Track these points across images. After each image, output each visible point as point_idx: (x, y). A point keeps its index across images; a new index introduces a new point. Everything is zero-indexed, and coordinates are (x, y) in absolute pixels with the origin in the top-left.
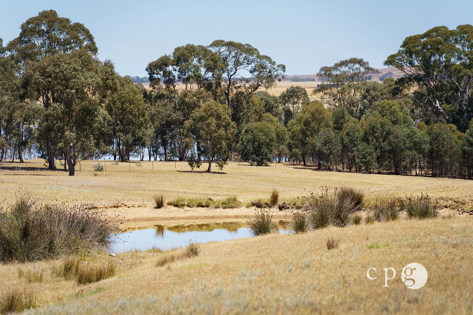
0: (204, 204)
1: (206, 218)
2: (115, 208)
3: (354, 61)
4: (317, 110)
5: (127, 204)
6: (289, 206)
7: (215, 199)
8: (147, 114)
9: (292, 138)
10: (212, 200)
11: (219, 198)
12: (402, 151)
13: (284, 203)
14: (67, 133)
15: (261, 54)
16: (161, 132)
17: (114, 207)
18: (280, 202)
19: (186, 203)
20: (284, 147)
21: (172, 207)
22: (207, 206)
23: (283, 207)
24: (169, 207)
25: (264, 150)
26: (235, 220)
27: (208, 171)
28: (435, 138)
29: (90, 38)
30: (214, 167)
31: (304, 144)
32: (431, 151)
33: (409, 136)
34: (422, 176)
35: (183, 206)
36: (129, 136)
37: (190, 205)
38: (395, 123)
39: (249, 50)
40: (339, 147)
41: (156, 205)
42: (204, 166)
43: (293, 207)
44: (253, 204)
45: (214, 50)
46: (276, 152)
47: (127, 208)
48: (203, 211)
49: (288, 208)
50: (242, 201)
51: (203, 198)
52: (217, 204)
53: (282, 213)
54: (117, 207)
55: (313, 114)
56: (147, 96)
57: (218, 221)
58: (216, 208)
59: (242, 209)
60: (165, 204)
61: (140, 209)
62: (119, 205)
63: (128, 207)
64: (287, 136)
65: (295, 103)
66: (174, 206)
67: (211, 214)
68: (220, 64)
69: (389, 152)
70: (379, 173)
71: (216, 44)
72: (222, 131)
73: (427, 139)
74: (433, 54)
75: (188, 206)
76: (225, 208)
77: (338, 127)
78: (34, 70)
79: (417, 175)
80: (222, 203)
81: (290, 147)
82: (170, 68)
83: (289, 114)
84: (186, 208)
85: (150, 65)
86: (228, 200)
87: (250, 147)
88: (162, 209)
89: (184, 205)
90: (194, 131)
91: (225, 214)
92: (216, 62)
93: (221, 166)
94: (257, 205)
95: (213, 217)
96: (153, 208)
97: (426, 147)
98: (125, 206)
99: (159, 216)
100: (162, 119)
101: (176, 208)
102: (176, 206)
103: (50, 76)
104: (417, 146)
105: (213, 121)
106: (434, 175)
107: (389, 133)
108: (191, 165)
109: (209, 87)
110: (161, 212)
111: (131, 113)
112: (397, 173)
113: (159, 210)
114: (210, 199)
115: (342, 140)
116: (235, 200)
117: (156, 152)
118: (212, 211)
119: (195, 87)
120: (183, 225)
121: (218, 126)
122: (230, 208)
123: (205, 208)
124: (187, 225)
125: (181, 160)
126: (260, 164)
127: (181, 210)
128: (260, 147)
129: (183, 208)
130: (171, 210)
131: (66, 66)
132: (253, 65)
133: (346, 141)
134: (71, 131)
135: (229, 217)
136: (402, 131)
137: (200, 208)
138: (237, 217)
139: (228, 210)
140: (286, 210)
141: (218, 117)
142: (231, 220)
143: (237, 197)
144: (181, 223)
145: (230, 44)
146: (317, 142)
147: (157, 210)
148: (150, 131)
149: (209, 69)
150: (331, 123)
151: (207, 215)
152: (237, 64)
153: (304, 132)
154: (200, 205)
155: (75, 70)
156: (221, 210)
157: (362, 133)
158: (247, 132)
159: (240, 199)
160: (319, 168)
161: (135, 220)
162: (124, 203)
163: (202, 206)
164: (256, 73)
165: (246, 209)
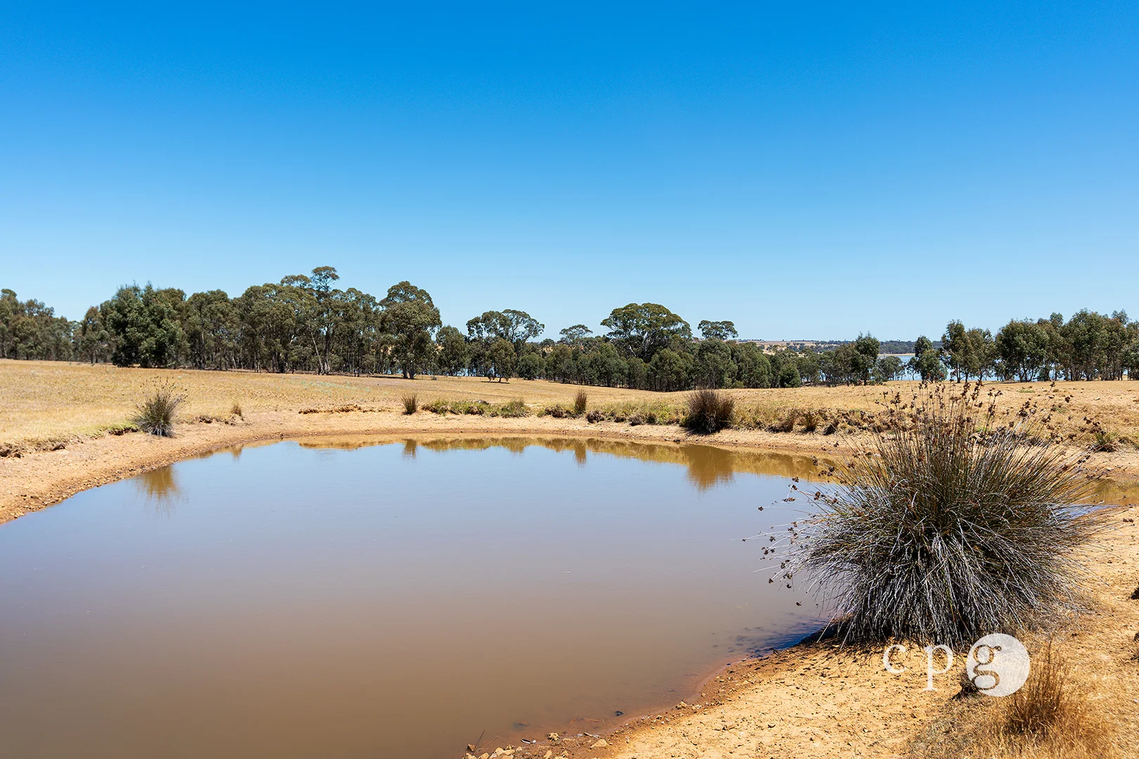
0: (475, 410)
1: (476, 431)
2: (344, 413)
3: (580, 326)
4: (563, 349)
5: (363, 406)
6: (605, 417)
7: (492, 402)
8: (466, 349)
9: (548, 365)
10: (487, 404)
11: (499, 401)
12: (612, 373)
13: (597, 412)
14: (408, 354)
15: (532, 318)
16: (474, 360)
17: (343, 411)
18: (590, 410)
19: (449, 408)
20: (543, 370)
21: (428, 412)
22: (480, 413)
23: (595, 419)
24: (424, 412)
25: (532, 371)
26: (521, 436)
27: (499, 382)
28: (632, 367)
29: (430, 299)
30: (503, 380)
31: (555, 368)
32: (629, 374)
33: (617, 365)
34: (623, 388)
35: (444, 411)
36: (456, 361)
37: (456, 411)
38: (608, 357)
39: (525, 315)
40: (576, 370)
41: (404, 410)
42: (497, 379)
43: (610, 419)
44: (548, 413)
45: (505, 315)
46: (538, 373)
47: (362, 413)
48: (474, 421)
49: (603, 420)
50: (531, 406)
51: (474, 401)
52: (494, 410)
53: (593, 427)
54: (348, 411)
55: (561, 351)
56: (467, 339)
57: (495, 436)
58: (493, 416)
59: (531, 418)
60: (419, 409)
61: (382, 414)
62: (350, 408)
63: (364, 412)
64: (545, 363)
65: (547, 347)
66: (431, 411)
67: (485, 426)
68: (508, 322)
69: (605, 374)
70: (599, 386)
71: (506, 311)
72: (508, 358)
73: (627, 366)
74: (628, 319)
75: (452, 412)
76: (506, 416)
77: (575, 359)
78: (388, 313)
79: (620, 388)
80: (502, 409)
81: (546, 370)
82: (480, 324)
83: (544, 354)
84: (449, 415)
85: (469, 322)
86: (512, 404)
87: (524, 369)
88: (414, 415)
89: (446, 411)
90: (491, 358)
91: (505, 426)
92: (505, 321)
93: (507, 379)
94: (554, 413)
95: (487, 431)
96: (401, 414)
97: (626, 371)
98: (360, 409)
99: (406, 427)
100: (475, 353)
101: (434, 415)
102: (435, 411)
103: (398, 316)
104: (621, 371)
105: (503, 352)
106: (629, 388)
107: (605, 363)
108: (489, 378)
109: (502, 335)
110: (412, 421)
111: (456, 348)
112: (609, 386)
113: (409, 416)
114: (485, 402)
115: (578, 366)
116: (521, 404)
117: (472, 371)
118: (487, 420)
119: (494, 335)
120: (444, 439)
121: (506, 355)
122: (514, 416)
123: (477, 416)
124: (449, 440)
125: (485, 376)
126: (529, 379)
127: (442, 417)
128: (529, 369)
129: (444, 415)
130: (426, 417)
131: (408, 310)
132: (526, 324)
133: (580, 367)
134: (412, 352)
135: (512, 431)
136: (613, 362)
137: (469, 416)
138: (524, 431)
139: (511, 420)
140: (599, 423)
141: (506, 350)
142: (515, 436)
143: (525, 400)
144: (442, 436)
145: (514, 312)
146: (563, 367)
147: (406, 416)
148: (468, 360)
149: (502, 325)
150: (571, 356)
151: (478, 427)
152: (518, 323)
153: (555, 361)
154: (470, 411)
155: (414, 313)
156: (499, 419)
157: (589, 362)
158: (522, 360)
159: (529, 403)
160: (564, 382)
161: (367, 432)
162: (358, 406)
163: (473, 413)
164: (528, 329)
165: (538, 419)
